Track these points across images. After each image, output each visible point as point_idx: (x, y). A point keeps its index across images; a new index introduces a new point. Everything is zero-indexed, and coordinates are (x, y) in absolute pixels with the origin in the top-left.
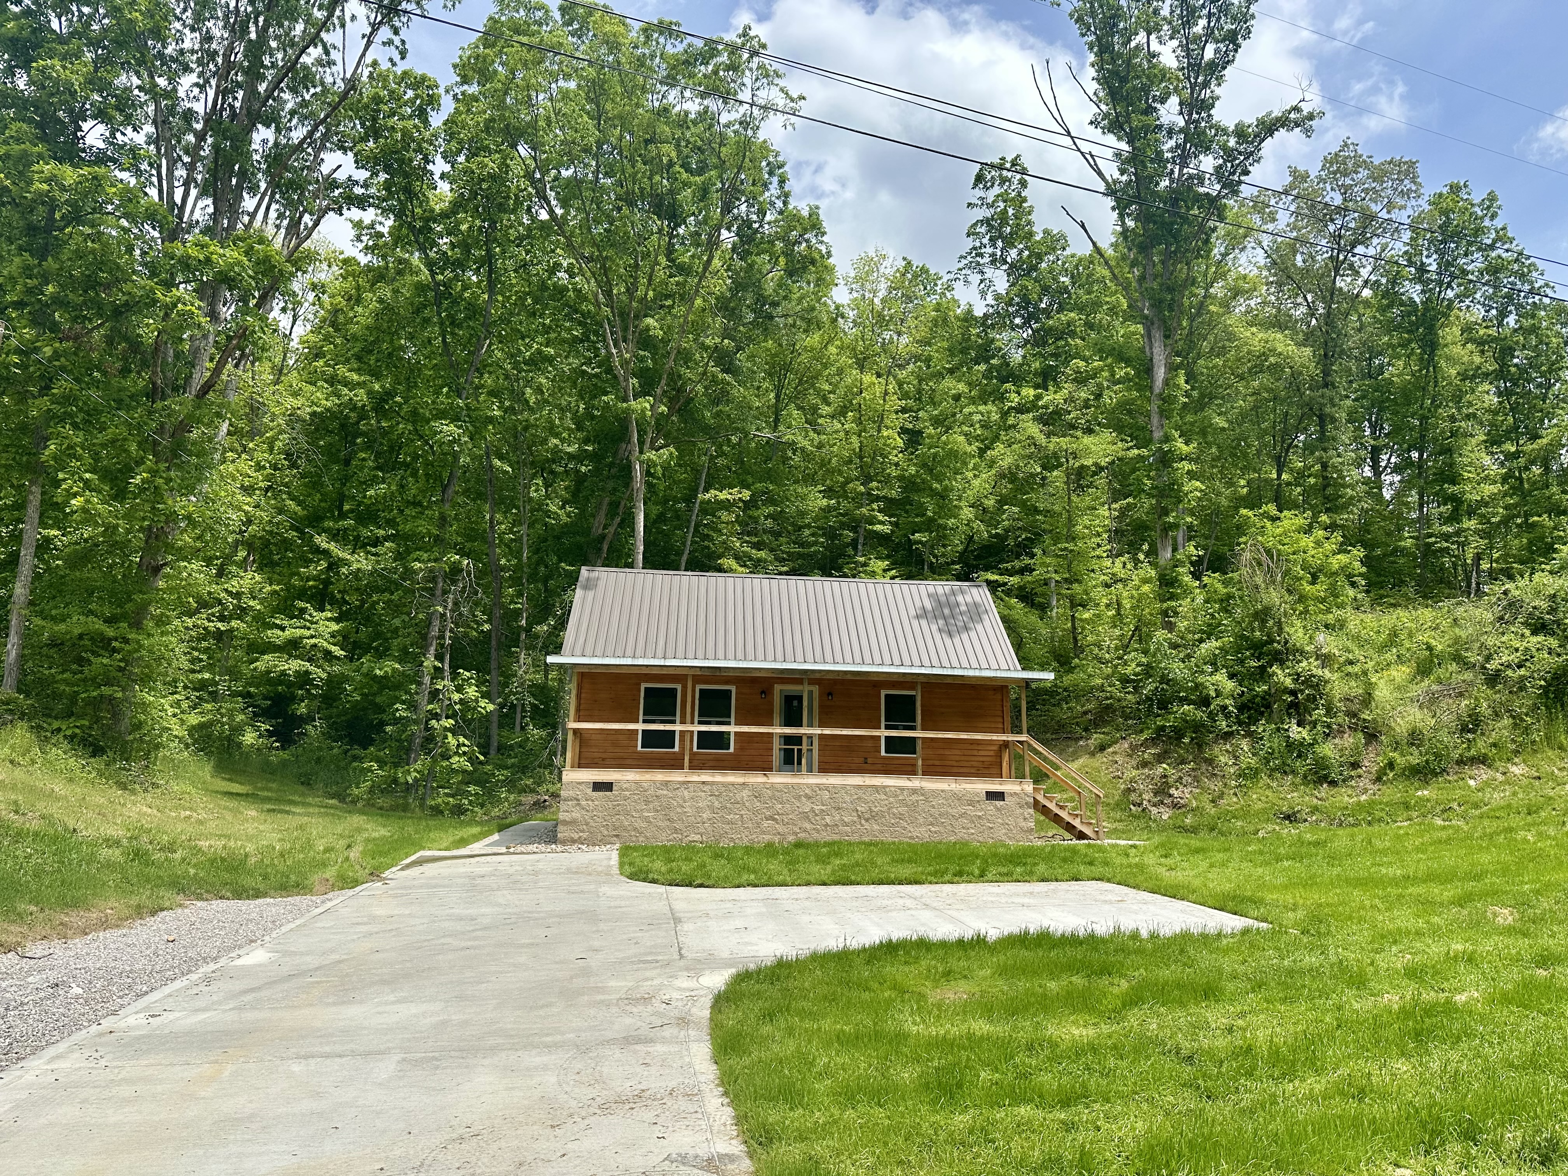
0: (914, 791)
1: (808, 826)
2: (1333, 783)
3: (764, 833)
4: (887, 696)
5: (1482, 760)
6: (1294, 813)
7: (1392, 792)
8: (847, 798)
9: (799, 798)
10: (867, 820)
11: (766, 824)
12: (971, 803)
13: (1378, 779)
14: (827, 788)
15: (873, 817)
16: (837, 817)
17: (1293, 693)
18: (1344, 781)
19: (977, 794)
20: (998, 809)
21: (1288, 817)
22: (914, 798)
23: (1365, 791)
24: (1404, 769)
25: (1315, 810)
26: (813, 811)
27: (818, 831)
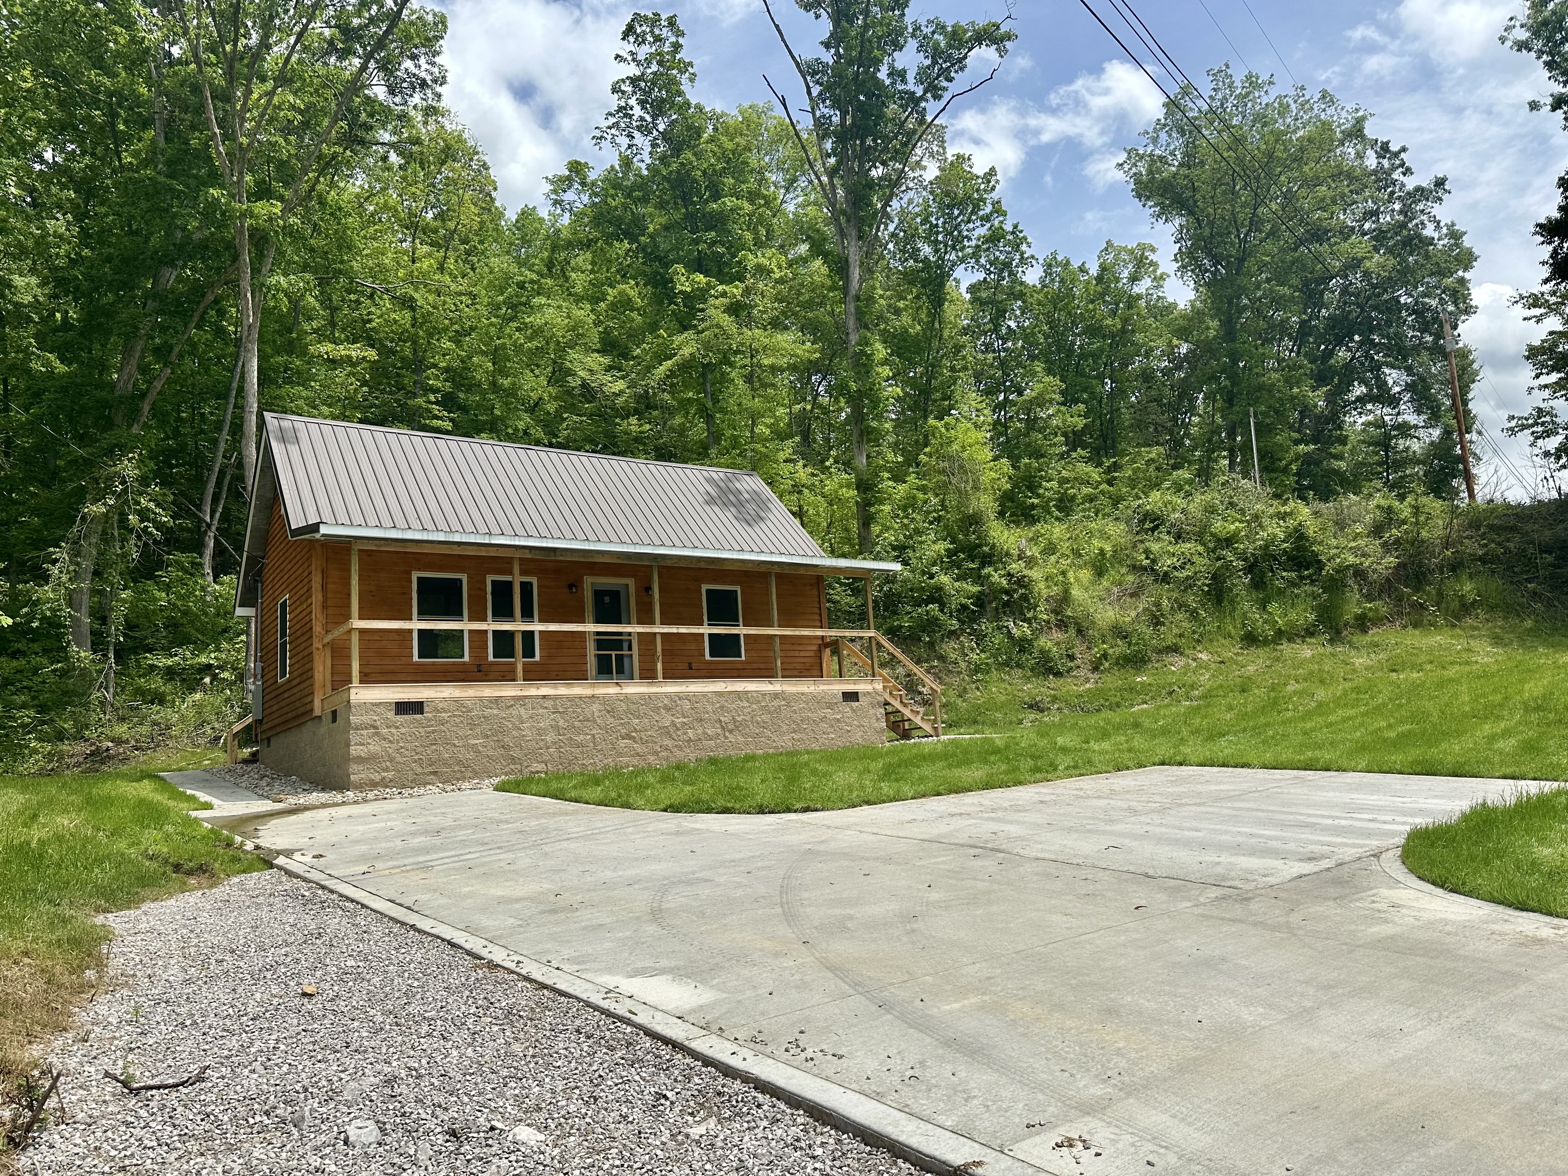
0: (776, 696)
1: (668, 742)
2: (1058, 674)
3: (620, 755)
4: (708, 591)
5: (1174, 649)
6: (1037, 703)
7: (1113, 680)
8: (710, 708)
9: (657, 710)
10: (731, 732)
11: (623, 743)
12: (830, 706)
13: (1095, 669)
14: (687, 697)
15: (737, 727)
16: (700, 731)
17: (1007, 592)
18: (1068, 672)
19: (834, 696)
20: (854, 711)
21: (1031, 707)
22: (776, 703)
23: (1087, 680)
24: (1118, 659)
25: (1055, 699)
26: (673, 724)
27: (680, 748)
